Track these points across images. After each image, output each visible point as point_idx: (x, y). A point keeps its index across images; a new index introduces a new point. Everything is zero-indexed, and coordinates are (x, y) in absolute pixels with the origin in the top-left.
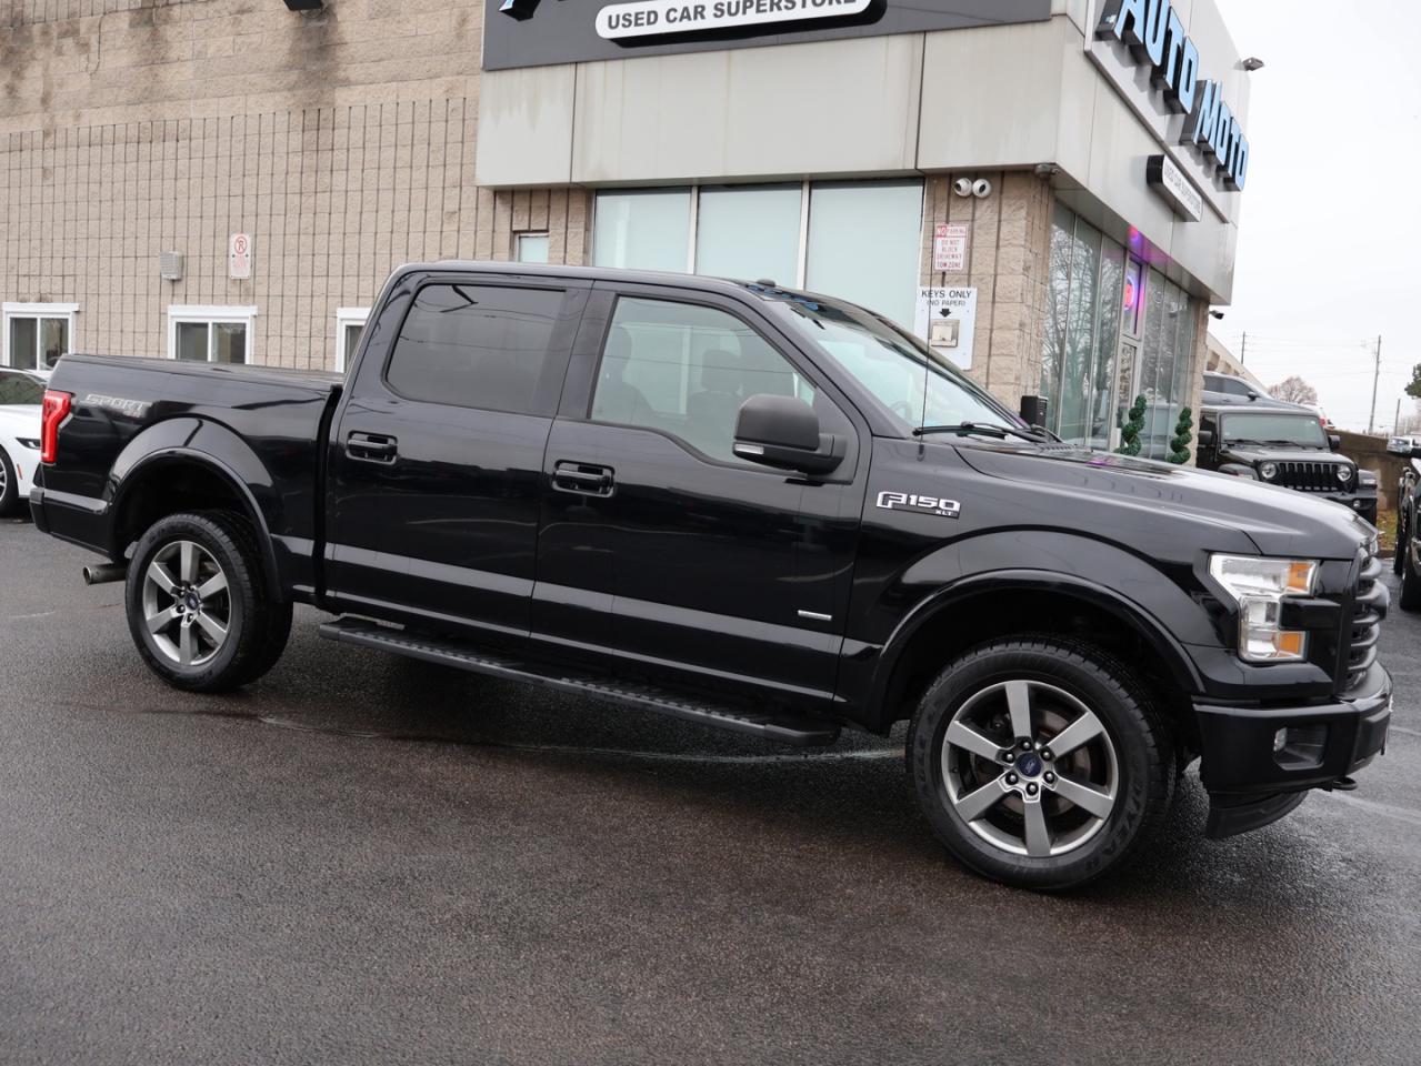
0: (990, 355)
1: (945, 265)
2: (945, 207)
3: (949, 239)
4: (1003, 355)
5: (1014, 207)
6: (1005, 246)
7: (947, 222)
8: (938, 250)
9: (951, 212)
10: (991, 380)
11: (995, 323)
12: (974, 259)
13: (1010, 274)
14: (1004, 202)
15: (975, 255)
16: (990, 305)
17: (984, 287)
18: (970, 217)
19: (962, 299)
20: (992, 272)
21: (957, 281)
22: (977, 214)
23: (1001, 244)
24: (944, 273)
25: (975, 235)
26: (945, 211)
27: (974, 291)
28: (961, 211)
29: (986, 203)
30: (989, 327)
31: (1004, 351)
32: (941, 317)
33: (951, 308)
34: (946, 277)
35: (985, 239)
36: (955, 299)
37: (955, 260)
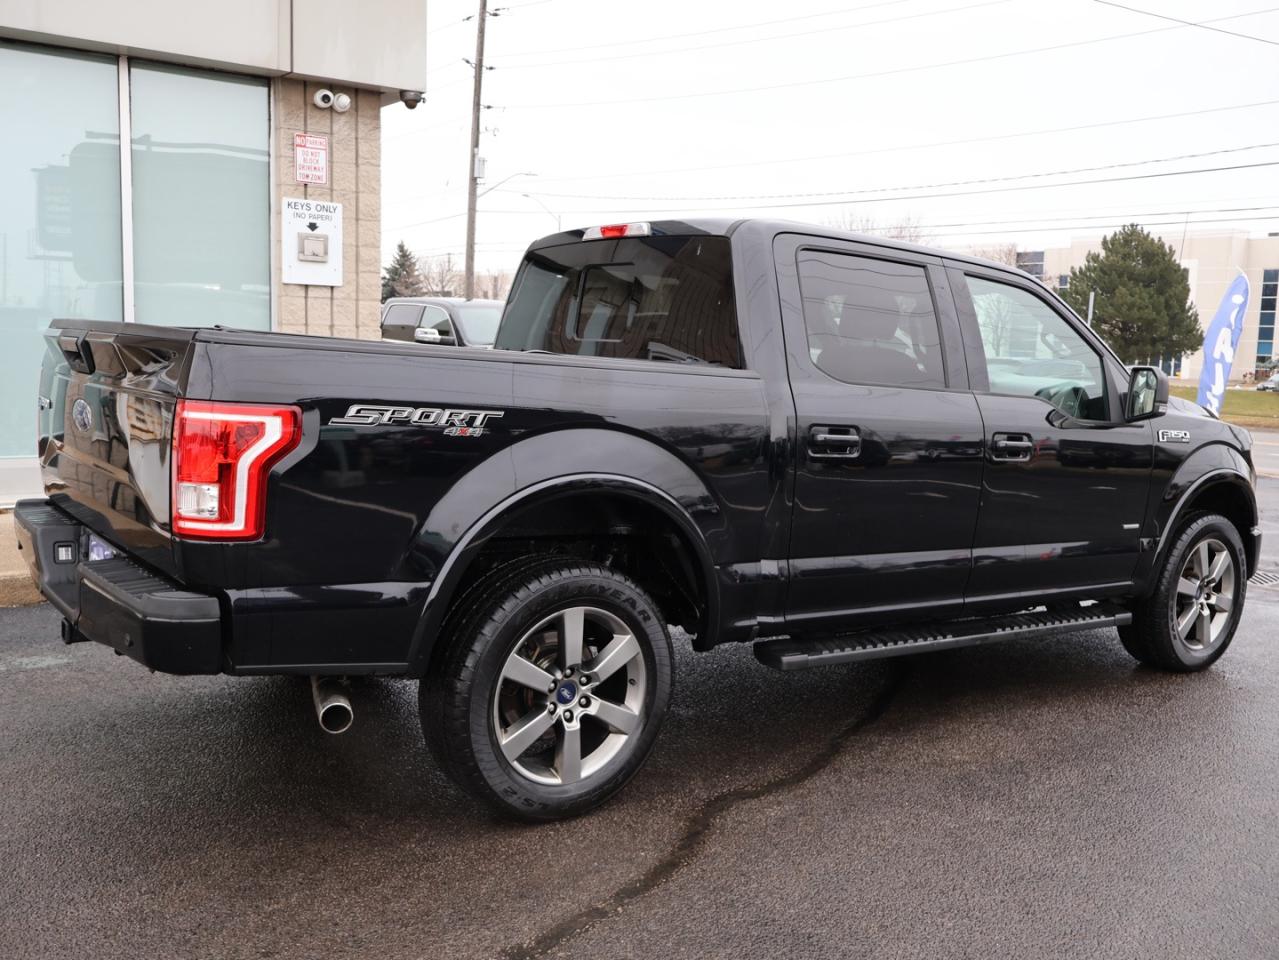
0: (357, 273)
1: (307, 176)
2: (302, 115)
3: (310, 150)
4: (370, 272)
5: (370, 127)
6: (363, 164)
7: (305, 132)
8: (300, 160)
9: (309, 122)
10: (361, 296)
11: (360, 240)
12: (335, 174)
13: (371, 192)
14: (360, 119)
15: (335, 169)
16: (354, 221)
17: (347, 205)
18: (328, 130)
19: (328, 213)
20: (353, 188)
21: (320, 195)
22: (336, 128)
23: (360, 162)
24: (306, 185)
25: (334, 150)
26: (303, 119)
27: (340, 207)
28: (318, 122)
29: (343, 119)
30: (354, 243)
31: (372, 269)
32: (309, 231)
33: (318, 222)
34: (309, 189)
35: (345, 155)
36: (320, 213)
37: (318, 173)
